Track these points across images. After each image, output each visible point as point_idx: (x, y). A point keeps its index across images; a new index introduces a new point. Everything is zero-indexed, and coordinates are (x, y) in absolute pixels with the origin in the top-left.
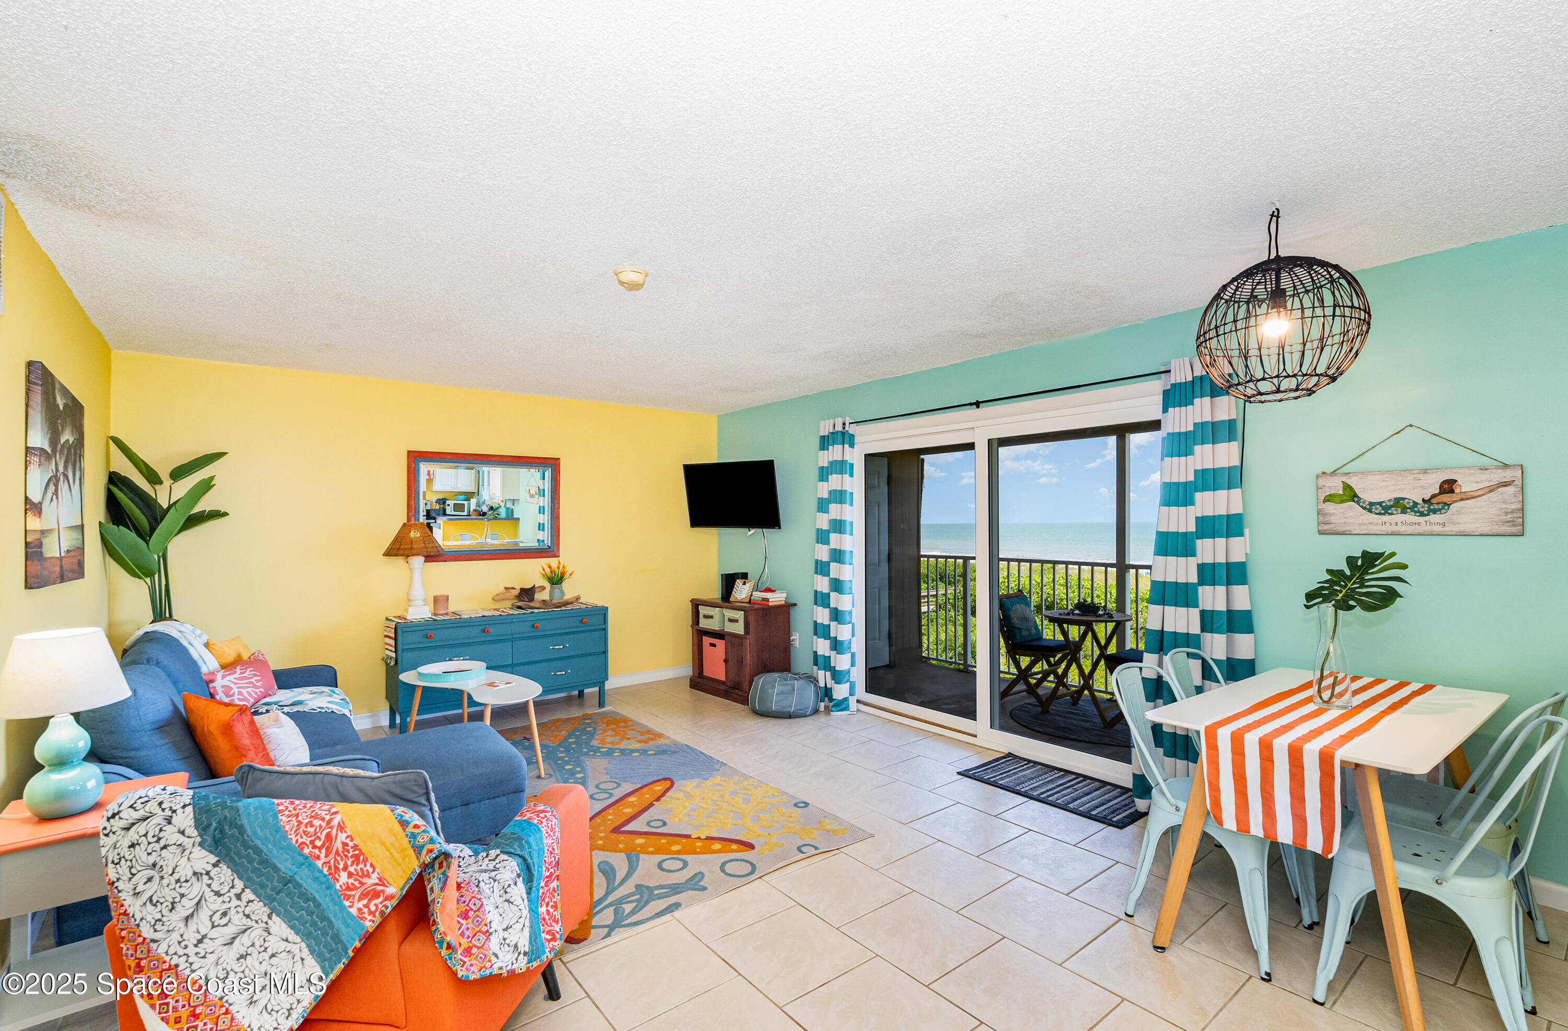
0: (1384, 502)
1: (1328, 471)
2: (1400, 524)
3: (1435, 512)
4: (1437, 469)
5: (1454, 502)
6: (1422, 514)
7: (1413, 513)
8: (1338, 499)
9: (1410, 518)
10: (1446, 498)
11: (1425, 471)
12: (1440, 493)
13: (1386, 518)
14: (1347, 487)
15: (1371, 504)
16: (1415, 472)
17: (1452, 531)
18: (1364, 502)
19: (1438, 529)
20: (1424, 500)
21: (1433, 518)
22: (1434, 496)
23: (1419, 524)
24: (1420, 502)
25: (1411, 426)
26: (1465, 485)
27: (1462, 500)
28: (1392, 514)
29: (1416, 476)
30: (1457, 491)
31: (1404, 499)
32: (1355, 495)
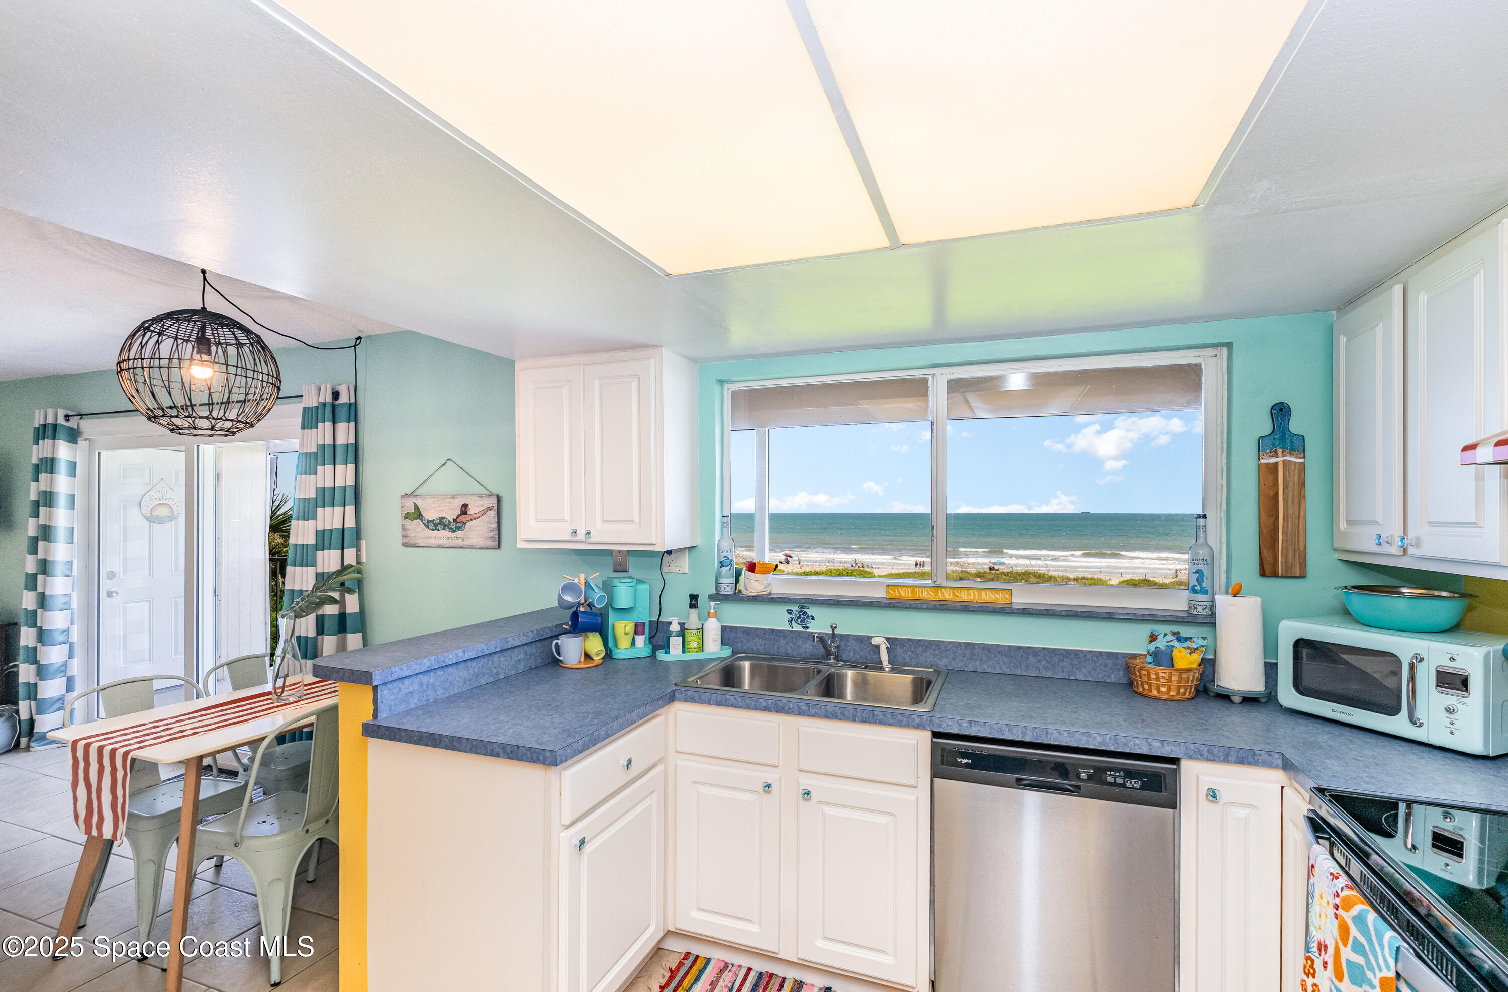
0: (434, 520)
1: (409, 493)
2: (443, 539)
3: (459, 529)
4: (459, 495)
5: (468, 521)
6: (453, 531)
7: (448, 530)
8: (412, 517)
9: (446, 533)
10: (463, 518)
11: (454, 497)
12: (462, 514)
13: (436, 533)
14: (416, 507)
15: (429, 521)
16: (449, 497)
17: (466, 545)
18: (425, 520)
19: (460, 542)
20: (454, 520)
21: (459, 534)
22: (458, 517)
23: (451, 538)
24: (452, 521)
25: (450, 459)
26: (473, 510)
27: (472, 520)
28: (438, 530)
29: (449, 500)
30: (469, 513)
31: (444, 518)
32: (420, 514)
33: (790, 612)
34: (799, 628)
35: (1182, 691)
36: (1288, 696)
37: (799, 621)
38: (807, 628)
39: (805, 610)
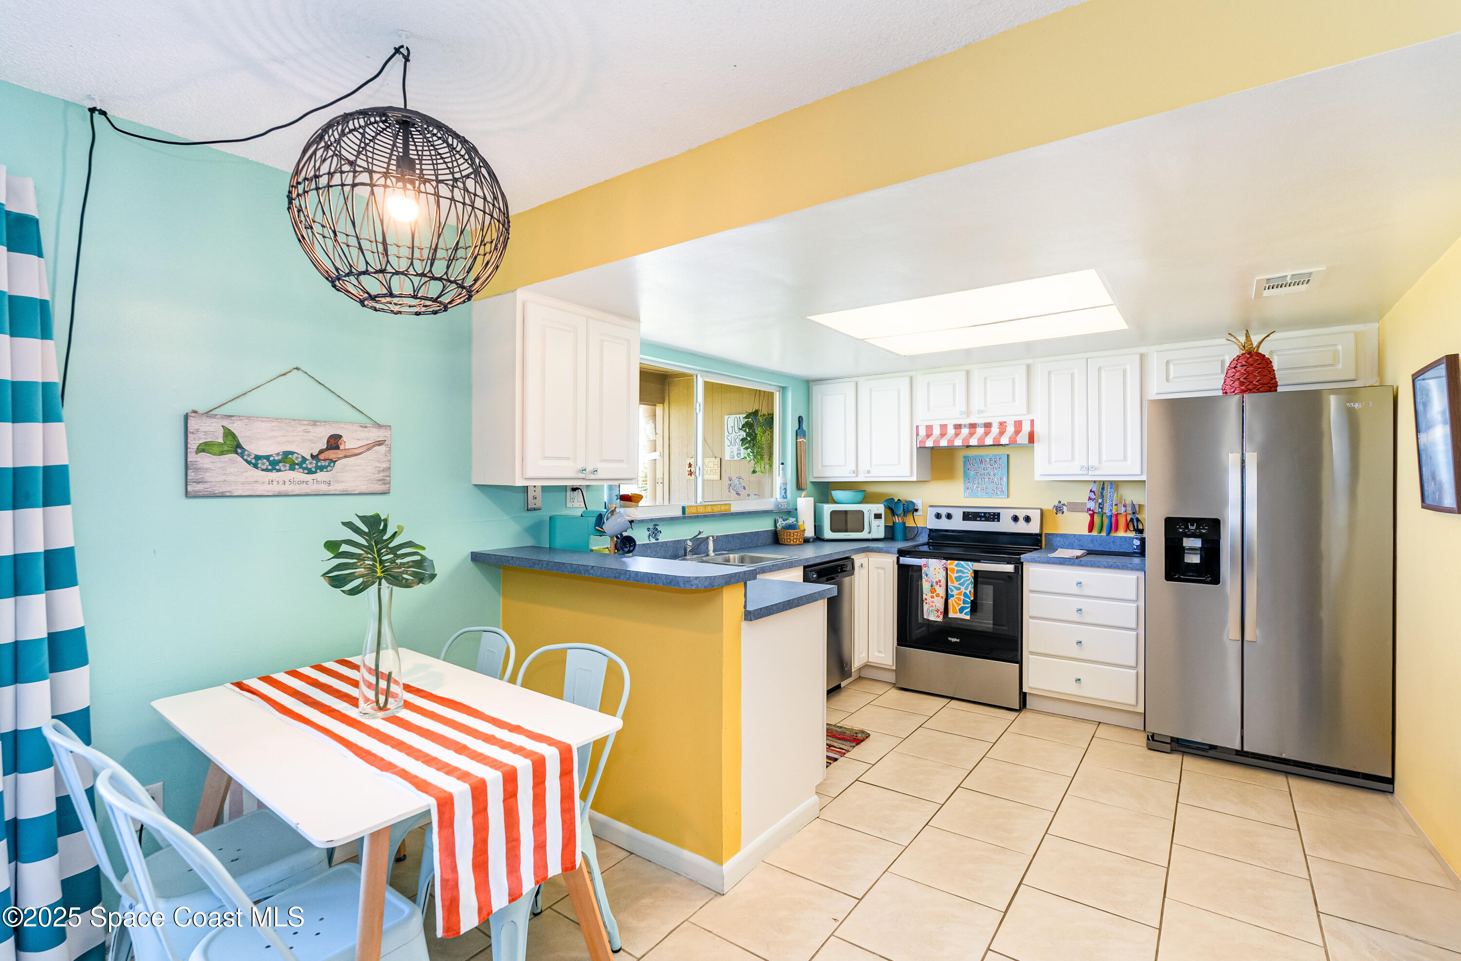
0: (271, 456)
1: (201, 410)
2: (287, 483)
3: (322, 468)
4: (325, 422)
5: (339, 459)
6: (310, 472)
7: (301, 470)
8: (216, 449)
9: (298, 475)
10: (332, 454)
11: (315, 423)
12: (328, 449)
13: (274, 475)
14: (229, 434)
15: (258, 458)
16: (305, 423)
17: (336, 490)
18: (249, 455)
19: (324, 488)
20: (312, 456)
21: (321, 476)
22: (321, 452)
23: (307, 482)
24: (309, 457)
25: (297, 369)
26: (349, 442)
27: (346, 457)
28: (279, 470)
29: (306, 427)
30: (342, 447)
31: (292, 453)
32: (239, 446)
33: (649, 529)
34: (653, 541)
35: (795, 540)
36: (828, 534)
37: (654, 535)
38: (658, 539)
39: (657, 527)
